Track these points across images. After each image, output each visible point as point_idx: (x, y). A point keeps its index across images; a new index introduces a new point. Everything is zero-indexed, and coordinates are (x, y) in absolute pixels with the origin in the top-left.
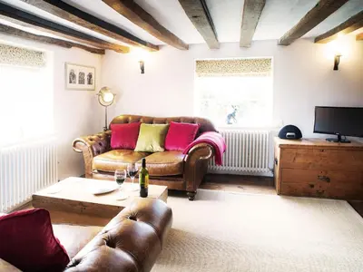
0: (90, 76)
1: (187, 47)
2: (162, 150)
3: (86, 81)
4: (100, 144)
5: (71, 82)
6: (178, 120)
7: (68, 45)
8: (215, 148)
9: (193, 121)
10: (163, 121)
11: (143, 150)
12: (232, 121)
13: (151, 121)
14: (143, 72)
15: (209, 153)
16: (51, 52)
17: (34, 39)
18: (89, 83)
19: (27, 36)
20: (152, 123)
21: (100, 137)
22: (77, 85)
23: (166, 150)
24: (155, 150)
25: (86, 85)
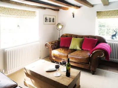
0: (53, 19)
1: (92, 6)
2: (81, 49)
3: (52, 21)
4: (55, 45)
5: (45, 22)
6: (88, 37)
7: (45, 8)
8: (106, 53)
9: (95, 37)
10: (81, 37)
11: (72, 48)
12: (114, 38)
13: (76, 36)
14: (74, 17)
15: (102, 55)
16: (38, 11)
17: (31, 7)
18: (53, 21)
19: (29, 6)
20: (77, 38)
21: (56, 42)
22: (48, 23)
23: (82, 49)
24: (77, 49)
25: (52, 23)
